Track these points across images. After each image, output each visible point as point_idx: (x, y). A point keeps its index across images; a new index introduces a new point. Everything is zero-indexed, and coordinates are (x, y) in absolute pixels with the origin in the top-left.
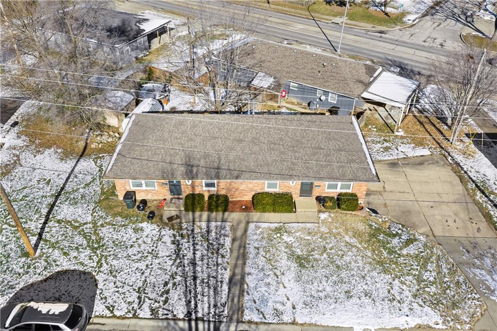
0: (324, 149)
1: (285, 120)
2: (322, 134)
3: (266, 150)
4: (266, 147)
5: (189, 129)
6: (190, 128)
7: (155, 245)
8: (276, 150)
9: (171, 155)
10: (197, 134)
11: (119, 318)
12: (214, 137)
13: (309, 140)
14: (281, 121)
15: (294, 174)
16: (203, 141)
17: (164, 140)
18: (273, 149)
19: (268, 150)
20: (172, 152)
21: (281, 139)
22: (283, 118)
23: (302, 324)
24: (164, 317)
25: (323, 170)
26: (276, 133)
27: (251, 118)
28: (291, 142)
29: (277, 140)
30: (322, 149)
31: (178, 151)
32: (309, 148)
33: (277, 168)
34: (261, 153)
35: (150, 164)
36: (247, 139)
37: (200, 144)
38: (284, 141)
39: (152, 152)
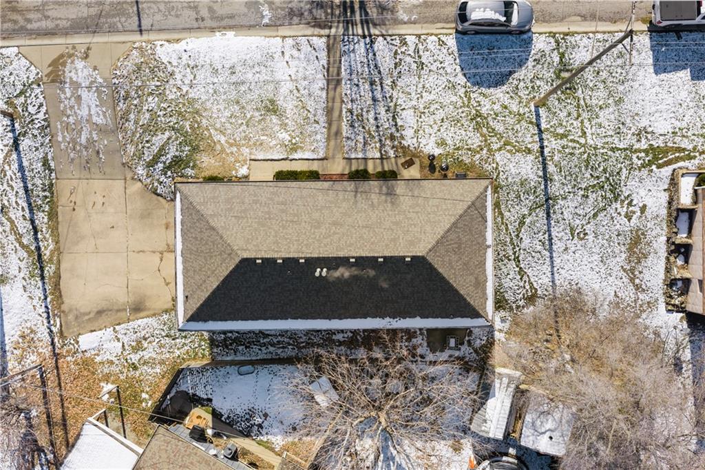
0: (232, 217)
1: (277, 251)
2: (232, 234)
3: (303, 214)
4: (303, 217)
5: (401, 237)
6: (399, 236)
7: (420, 123)
8: (291, 214)
9: (418, 205)
10: (390, 230)
11: (432, 34)
12: (368, 227)
13: (249, 226)
14: (283, 250)
15: (271, 188)
16: (381, 222)
17: (430, 222)
18: (295, 215)
19: (301, 213)
20: (417, 209)
21: (284, 227)
22: (280, 254)
23: (277, 36)
24: (393, 38)
25: (238, 193)
26: (290, 234)
27: (321, 252)
28: (272, 224)
29: (289, 226)
30: (235, 217)
31: (411, 210)
32: (250, 218)
33: (291, 194)
34: (309, 210)
35: (440, 195)
36: (327, 226)
37: (385, 219)
38: (280, 224)
39: (441, 209)
